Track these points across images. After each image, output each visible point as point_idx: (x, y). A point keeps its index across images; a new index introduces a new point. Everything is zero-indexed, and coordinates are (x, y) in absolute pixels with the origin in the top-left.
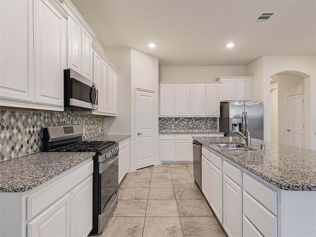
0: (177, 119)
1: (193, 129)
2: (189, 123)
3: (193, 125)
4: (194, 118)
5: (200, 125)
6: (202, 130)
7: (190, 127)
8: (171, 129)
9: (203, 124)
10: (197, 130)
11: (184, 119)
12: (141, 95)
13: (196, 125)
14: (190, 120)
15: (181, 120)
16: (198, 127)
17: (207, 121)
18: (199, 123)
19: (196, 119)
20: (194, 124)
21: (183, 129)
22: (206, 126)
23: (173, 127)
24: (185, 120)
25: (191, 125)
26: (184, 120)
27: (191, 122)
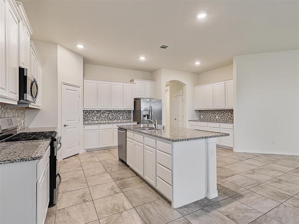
0: (99, 112)
1: (113, 120)
2: (109, 115)
3: (113, 117)
4: (113, 111)
5: (118, 117)
6: (120, 121)
7: (110, 118)
8: (93, 121)
9: (121, 116)
10: (116, 121)
11: (105, 112)
12: (67, 89)
13: (115, 116)
14: (110, 113)
15: (102, 113)
16: (117, 118)
17: (124, 113)
18: (118, 115)
19: (115, 111)
20: (114, 116)
21: (104, 120)
22: (123, 117)
23: (95, 119)
24: (106, 113)
25: (111, 116)
26: (105, 113)
27: (111, 114)
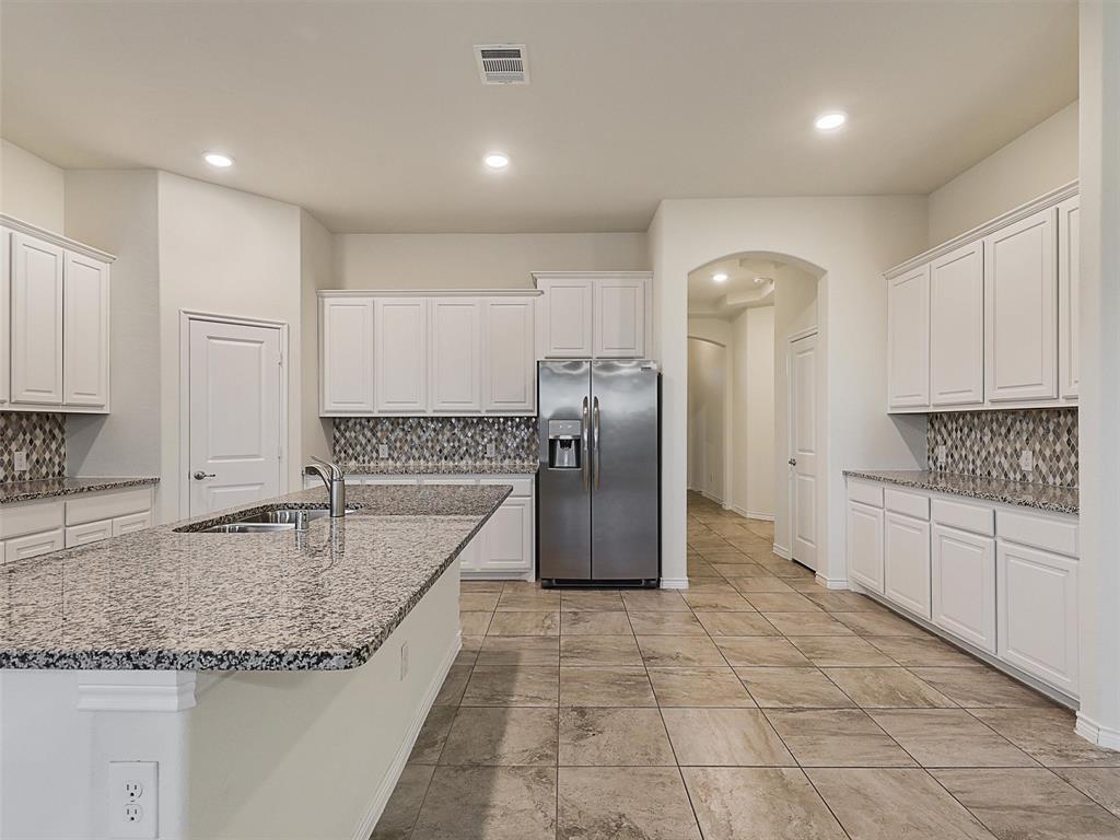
0: (398, 424)
1: (456, 457)
2: (440, 437)
3: (457, 444)
4: (458, 419)
5: (478, 444)
6: (486, 462)
7: (445, 451)
8: (377, 458)
9: (491, 440)
10: (470, 462)
11: (422, 422)
12: (210, 338)
13: (467, 443)
14: (443, 427)
15: (411, 427)
16: (472, 451)
17: (504, 429)
18: (478, 437)
19: (467, 422)
20: (459, 441)
21: (419, 458)
22: (501, 447)
23: (384, 450)
24: (428, 427)
25: (448, 441)
26: (422, 428)
27: (449, 434)
